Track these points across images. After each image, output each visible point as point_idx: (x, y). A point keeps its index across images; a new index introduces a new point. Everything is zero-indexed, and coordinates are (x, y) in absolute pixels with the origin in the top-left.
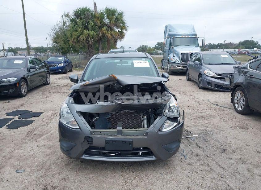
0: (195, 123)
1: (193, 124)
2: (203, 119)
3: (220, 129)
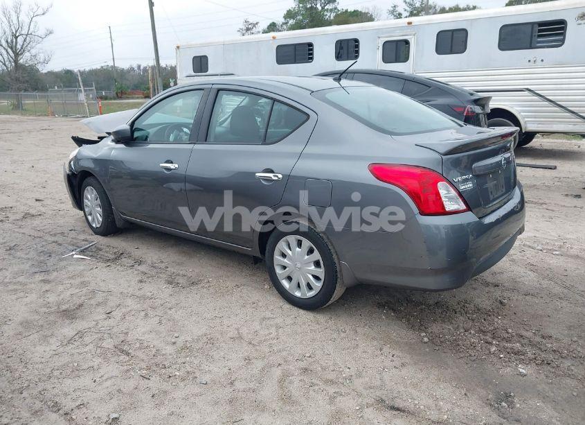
0: (84, 284)
1: (86, 279)
2: (64, 307)
3: (11, 287)
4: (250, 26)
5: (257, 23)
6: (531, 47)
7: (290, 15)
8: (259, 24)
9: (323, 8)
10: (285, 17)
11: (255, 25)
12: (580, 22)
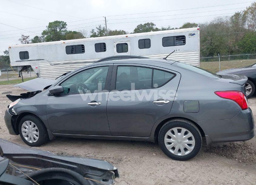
4: (25, 38)
5: (28, 36)
6: (174, 45)
7: (44, 33)
8: (29, 37)
9: (60, 30)
10: (42, 34)
11: (27, 37)
12: (189, 36)
